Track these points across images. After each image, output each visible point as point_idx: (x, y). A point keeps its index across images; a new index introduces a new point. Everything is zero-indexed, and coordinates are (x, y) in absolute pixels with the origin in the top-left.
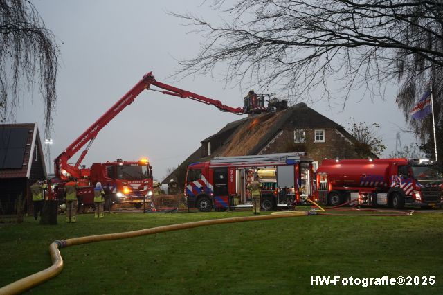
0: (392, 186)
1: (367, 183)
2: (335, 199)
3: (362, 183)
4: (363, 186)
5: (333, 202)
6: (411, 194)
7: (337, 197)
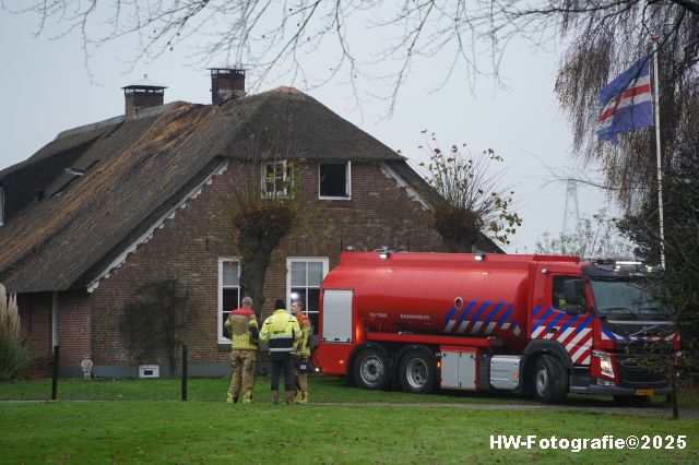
0: (535, 335)
1: (465, 324)
2: (372, 369)
3: (452, 323)
4: (454, 333)
5: (366, 376)
6: (587, 361)
7: (378, 364)
